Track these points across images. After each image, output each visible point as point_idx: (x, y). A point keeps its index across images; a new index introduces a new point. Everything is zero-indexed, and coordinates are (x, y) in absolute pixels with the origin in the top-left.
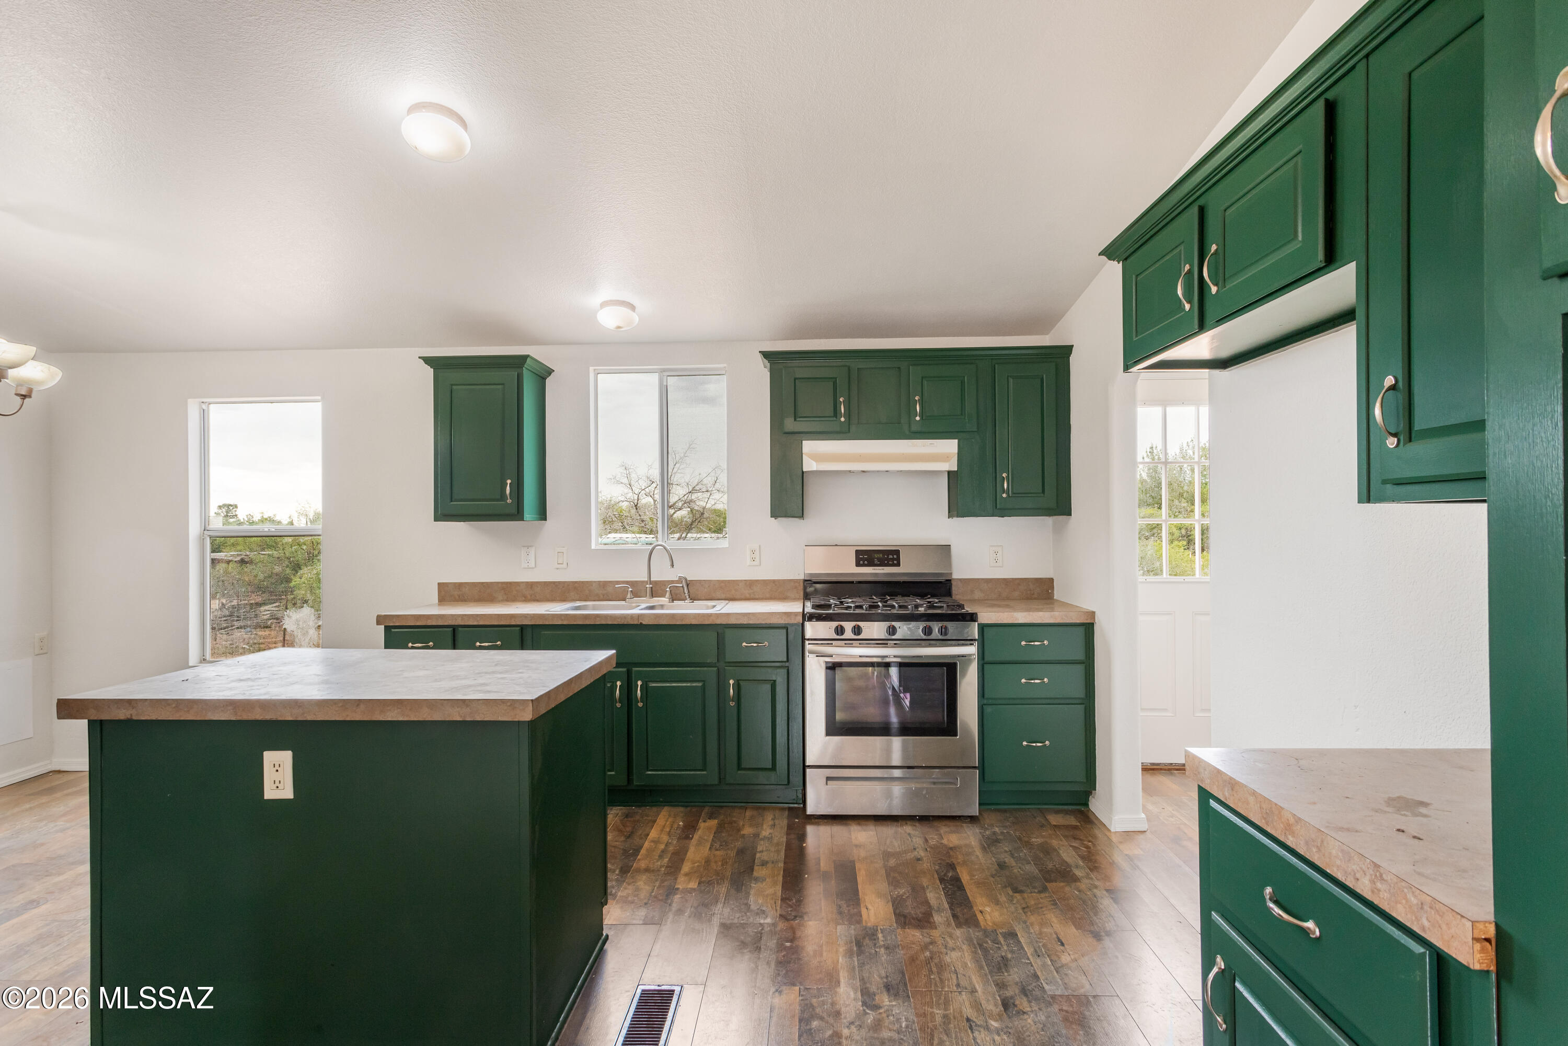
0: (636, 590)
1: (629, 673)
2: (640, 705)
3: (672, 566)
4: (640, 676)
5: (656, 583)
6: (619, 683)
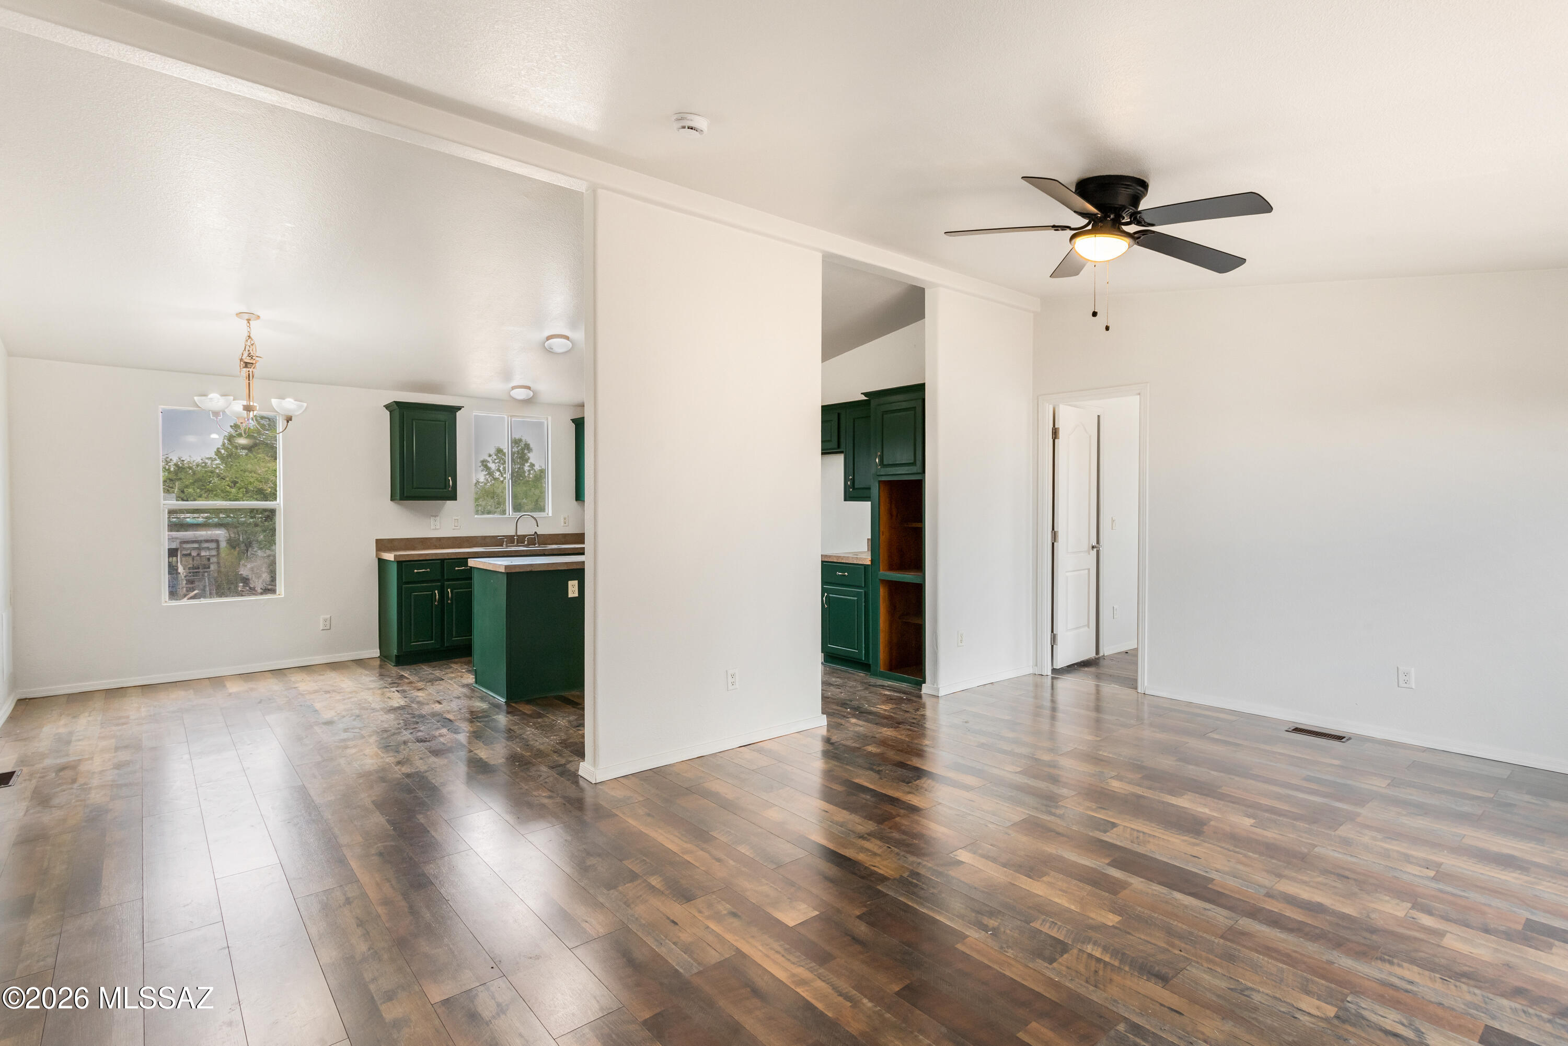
3: (538, 526)
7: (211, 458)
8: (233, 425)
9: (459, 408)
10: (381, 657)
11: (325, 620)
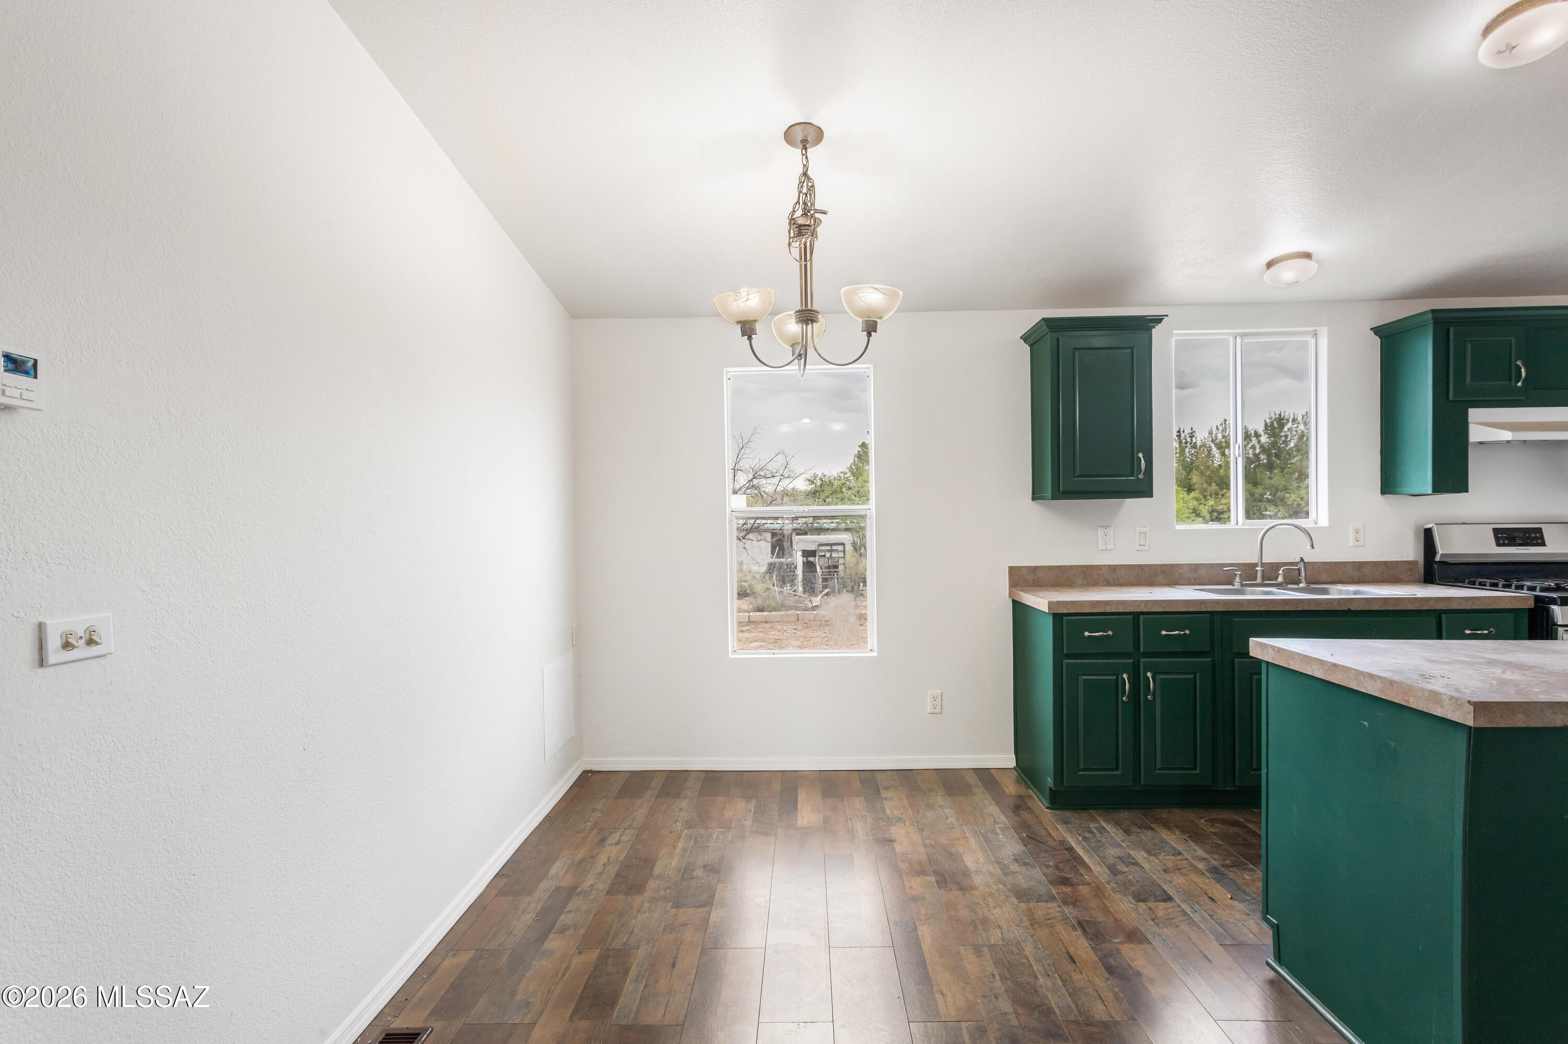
7: (843, 472)
8: (860, 445)
9: (1158, 320)
10: (1016, 768)
11: (935, 698)
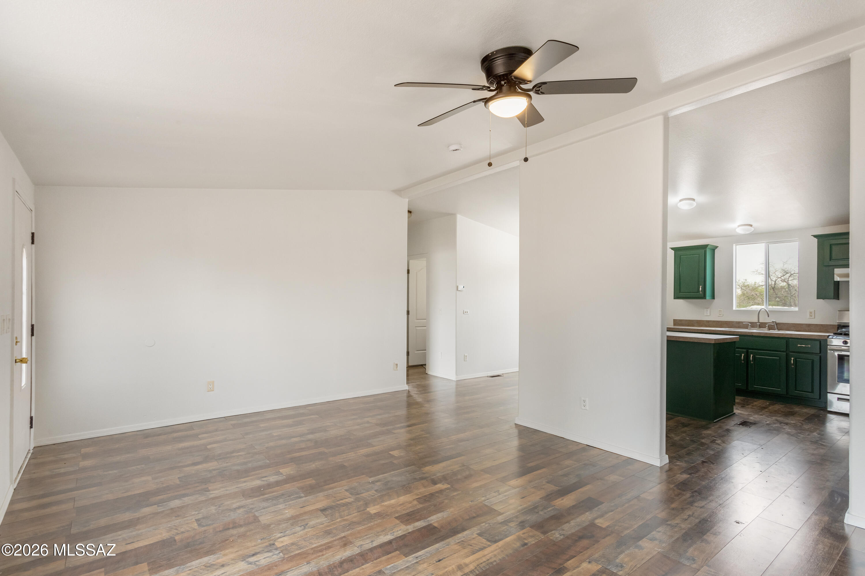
0: (753, 325)
1: (747, 352)
2: (752, 363)
3: (768, 316)
4: (752, 353)
5: (762, 323)
6: (743, 355)
